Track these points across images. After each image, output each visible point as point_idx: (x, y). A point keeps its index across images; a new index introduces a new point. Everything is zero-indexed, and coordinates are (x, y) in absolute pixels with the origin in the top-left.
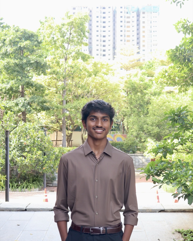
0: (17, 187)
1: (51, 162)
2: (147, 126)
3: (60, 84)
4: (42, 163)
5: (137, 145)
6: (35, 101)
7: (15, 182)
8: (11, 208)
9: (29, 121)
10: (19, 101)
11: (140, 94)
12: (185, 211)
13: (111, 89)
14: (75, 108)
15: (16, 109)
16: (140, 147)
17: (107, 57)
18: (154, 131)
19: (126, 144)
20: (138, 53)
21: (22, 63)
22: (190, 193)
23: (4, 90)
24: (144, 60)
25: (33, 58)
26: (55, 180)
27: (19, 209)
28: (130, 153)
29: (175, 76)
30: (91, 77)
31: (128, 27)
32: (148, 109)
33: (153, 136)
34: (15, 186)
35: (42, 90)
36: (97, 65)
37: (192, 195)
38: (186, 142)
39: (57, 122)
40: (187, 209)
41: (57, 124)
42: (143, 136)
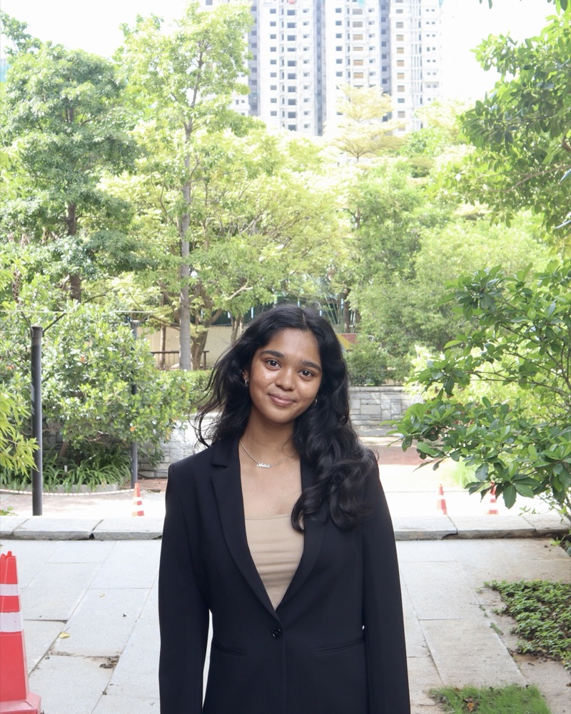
0: (60, 479)
1: (151, 411)
2: (411, 311)
3: (173, 196)
4: (129, 412)
5: (385, 362)
6: (106, 244)
7: (54, 467)
8: (52, 532)
9: (90, 300)
10: (62, 246)
11: (393, 224)
12: (510, 536)
13: (312, 210)
14: (215, 265)
15: (56, 268)
16: (395, 369)
18: (430, 323)
19: (355, 359)
21: (72, 142)
22: (509, 480)
23: (21, 217)
26: (162, 460)
27: (73, 535)
28: (367, 386)
29: (480, 181)
30: (256, 176)
31: (358, 37)
32: (414, 263)
33: (428, 339)
34: (55, 478)
35: (125, 216)
36: (274, 144)
37: (514, 484)
38: (502, 353)
39: (166, 301)
40: (518, 530)
41: (166, 307)
42: (402, 338)
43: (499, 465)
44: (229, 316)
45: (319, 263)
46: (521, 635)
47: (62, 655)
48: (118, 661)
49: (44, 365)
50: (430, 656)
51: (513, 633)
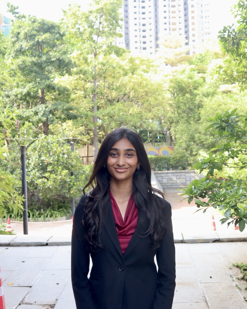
0: (39, 216)
1: (80, 183)
2: (199, 135)
3: (89, 85)
4: (69, 185)
5: (187, 159)
6: (58, 108)
7: (37, 210)
8: (28, 243)
9: (52, 133)
10: (38, 109)
11: (190, 96)
13: (153, 90)
14: (109, 116)
15: (35, 118)
16: (192, 162)
17: (148, 50)
18: (207, 141)
19: (174, 158)
20: (187, 44)
21: (41, 61)
22: (242, 217)
23: (19, 96)
24: (194, 53)
25: (54, 55)
27: (38, 244)
28: (179, 170)
29: (232, 71)
30: (127, 75)
31: (174, 12)
32: (200, 113)
33: (207, 148)
34: (37, 215)
35: (67, 95)
36: (135, 60)
37: (244, 219)
38: (239, 154)
39: (88, 134)
41: (88, 136)
42: (195, 147)
43: (236, 210)
45: (157, 115)
47: (28, 304)
48: (55, 306)
50: (206, 301)
51: (246, 289)
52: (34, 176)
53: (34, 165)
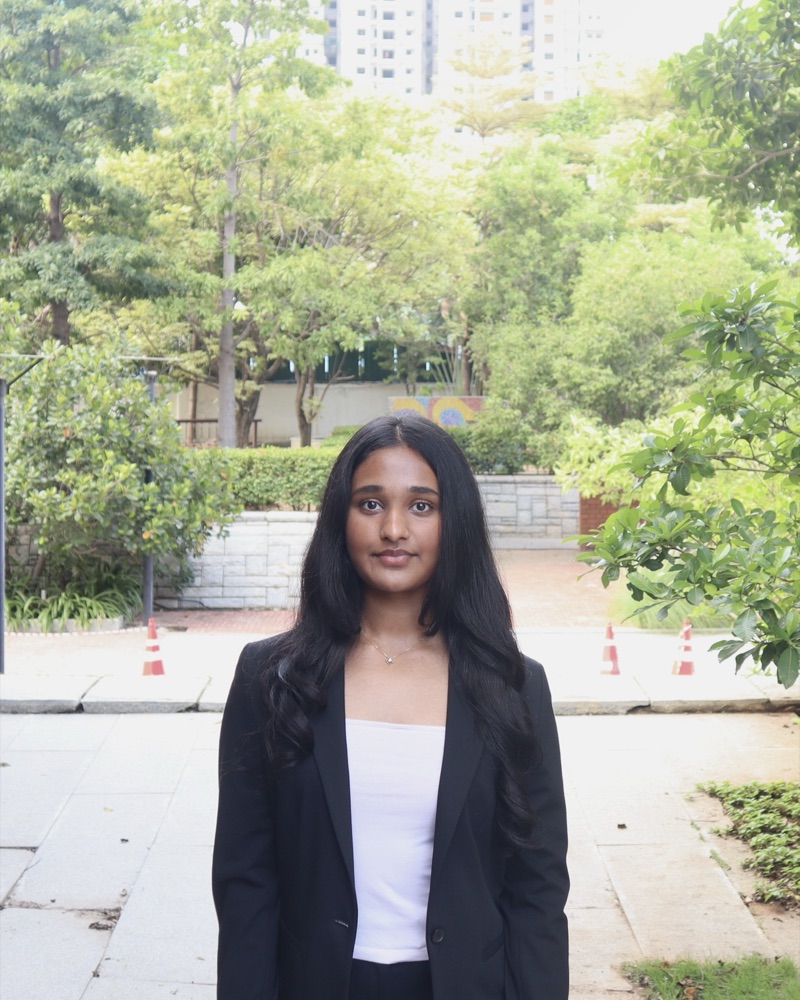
0: (31, 613)
1: (174, 508)
2: (566, 364)
3: (210, 187)
4: (140, 510)
5: (526, 440)
6: (108, 256)
7: (26, 593)
8: (16, 701)
9: (83, 341)
10: (41, 257)
11: (538, 234)
12: (730, 709)
13: (422, 212)
14: (274, 289)
17: (400, 80)
18: (593, 383)
19: (481, 435)
20: (527, 66)
21: (56, 98)
22: (787, 637)
24: (549, 94)
25: (99, 81)
26: (190, 583)
27: (50, 705)
28: (497, 474)
29: (694, 161)
30: (337, 159)
32: (569, 293)
33: (590, 406)
34: (26, 608)
35: (138, 214)
36: (365, 110)
37: (796, 647)
39: (199, 345)
40: (742, 701)
41: (198, 353)
42: (552, 404)
44: (292, 368)
45: (429, 291)
46: (758, 871)
47: (27, 907)
48: (119, 916)
49: (9, 438)
50: (619, 906)
51: (746, 867)
52: (20, 480)
53: (23, 442)
